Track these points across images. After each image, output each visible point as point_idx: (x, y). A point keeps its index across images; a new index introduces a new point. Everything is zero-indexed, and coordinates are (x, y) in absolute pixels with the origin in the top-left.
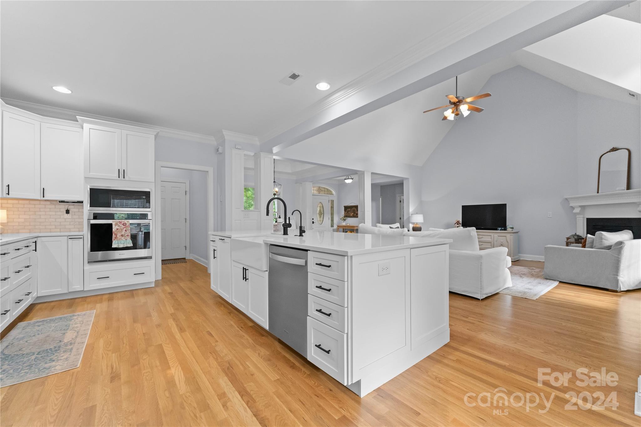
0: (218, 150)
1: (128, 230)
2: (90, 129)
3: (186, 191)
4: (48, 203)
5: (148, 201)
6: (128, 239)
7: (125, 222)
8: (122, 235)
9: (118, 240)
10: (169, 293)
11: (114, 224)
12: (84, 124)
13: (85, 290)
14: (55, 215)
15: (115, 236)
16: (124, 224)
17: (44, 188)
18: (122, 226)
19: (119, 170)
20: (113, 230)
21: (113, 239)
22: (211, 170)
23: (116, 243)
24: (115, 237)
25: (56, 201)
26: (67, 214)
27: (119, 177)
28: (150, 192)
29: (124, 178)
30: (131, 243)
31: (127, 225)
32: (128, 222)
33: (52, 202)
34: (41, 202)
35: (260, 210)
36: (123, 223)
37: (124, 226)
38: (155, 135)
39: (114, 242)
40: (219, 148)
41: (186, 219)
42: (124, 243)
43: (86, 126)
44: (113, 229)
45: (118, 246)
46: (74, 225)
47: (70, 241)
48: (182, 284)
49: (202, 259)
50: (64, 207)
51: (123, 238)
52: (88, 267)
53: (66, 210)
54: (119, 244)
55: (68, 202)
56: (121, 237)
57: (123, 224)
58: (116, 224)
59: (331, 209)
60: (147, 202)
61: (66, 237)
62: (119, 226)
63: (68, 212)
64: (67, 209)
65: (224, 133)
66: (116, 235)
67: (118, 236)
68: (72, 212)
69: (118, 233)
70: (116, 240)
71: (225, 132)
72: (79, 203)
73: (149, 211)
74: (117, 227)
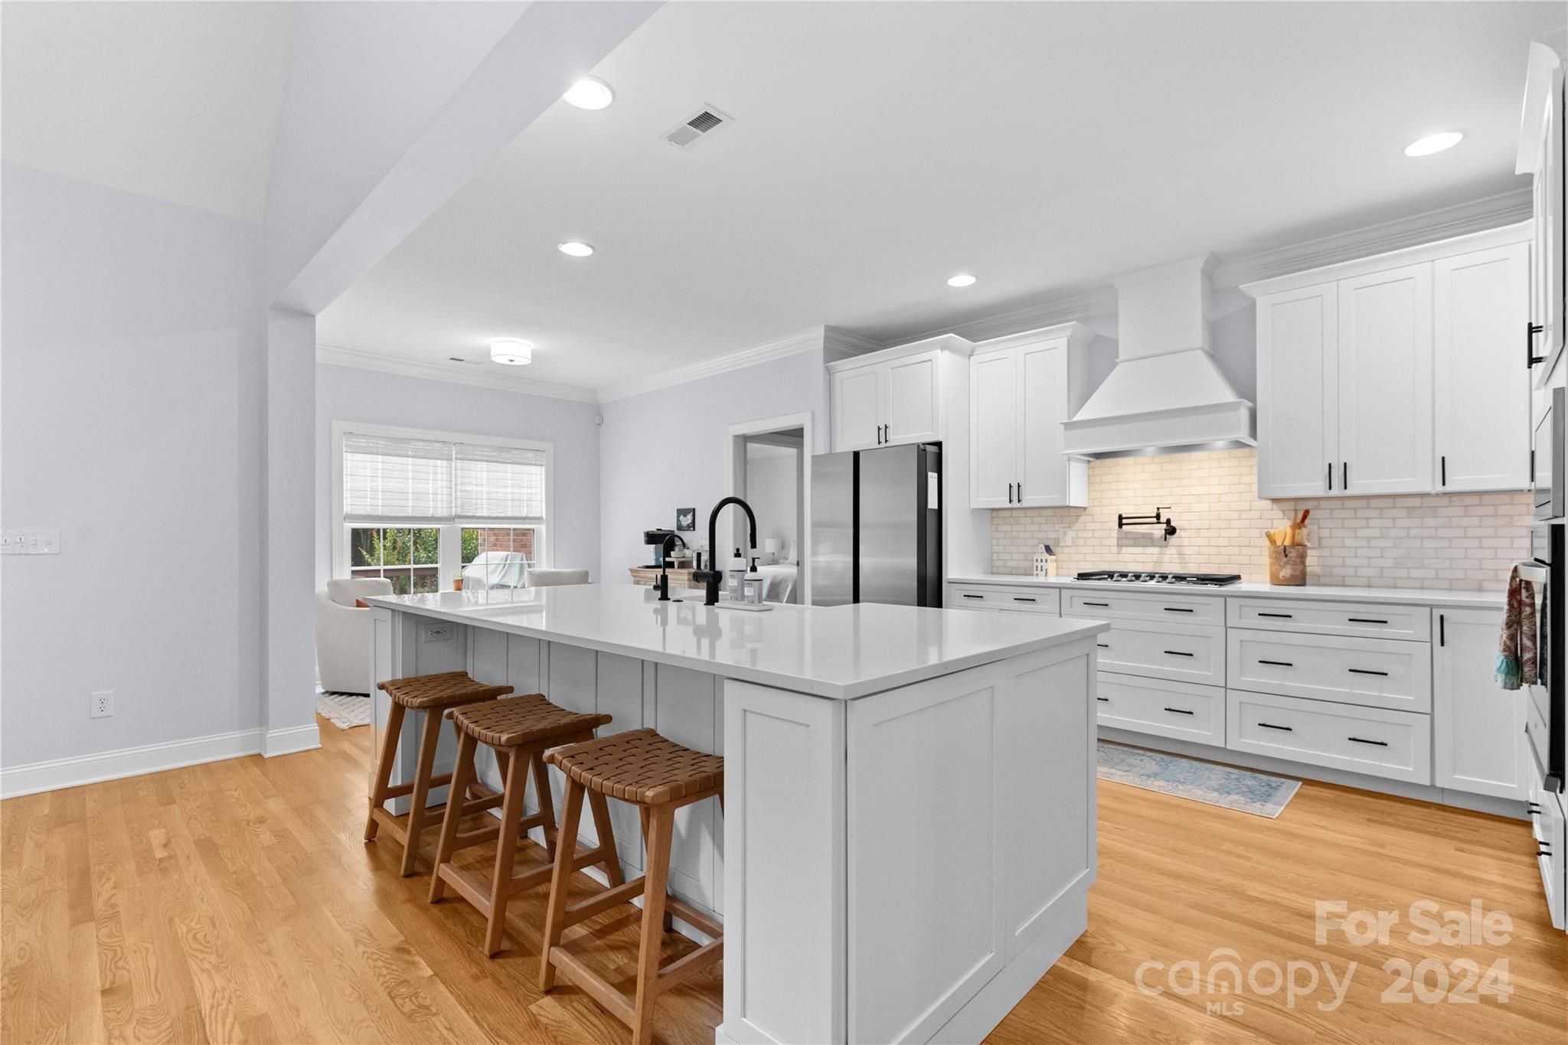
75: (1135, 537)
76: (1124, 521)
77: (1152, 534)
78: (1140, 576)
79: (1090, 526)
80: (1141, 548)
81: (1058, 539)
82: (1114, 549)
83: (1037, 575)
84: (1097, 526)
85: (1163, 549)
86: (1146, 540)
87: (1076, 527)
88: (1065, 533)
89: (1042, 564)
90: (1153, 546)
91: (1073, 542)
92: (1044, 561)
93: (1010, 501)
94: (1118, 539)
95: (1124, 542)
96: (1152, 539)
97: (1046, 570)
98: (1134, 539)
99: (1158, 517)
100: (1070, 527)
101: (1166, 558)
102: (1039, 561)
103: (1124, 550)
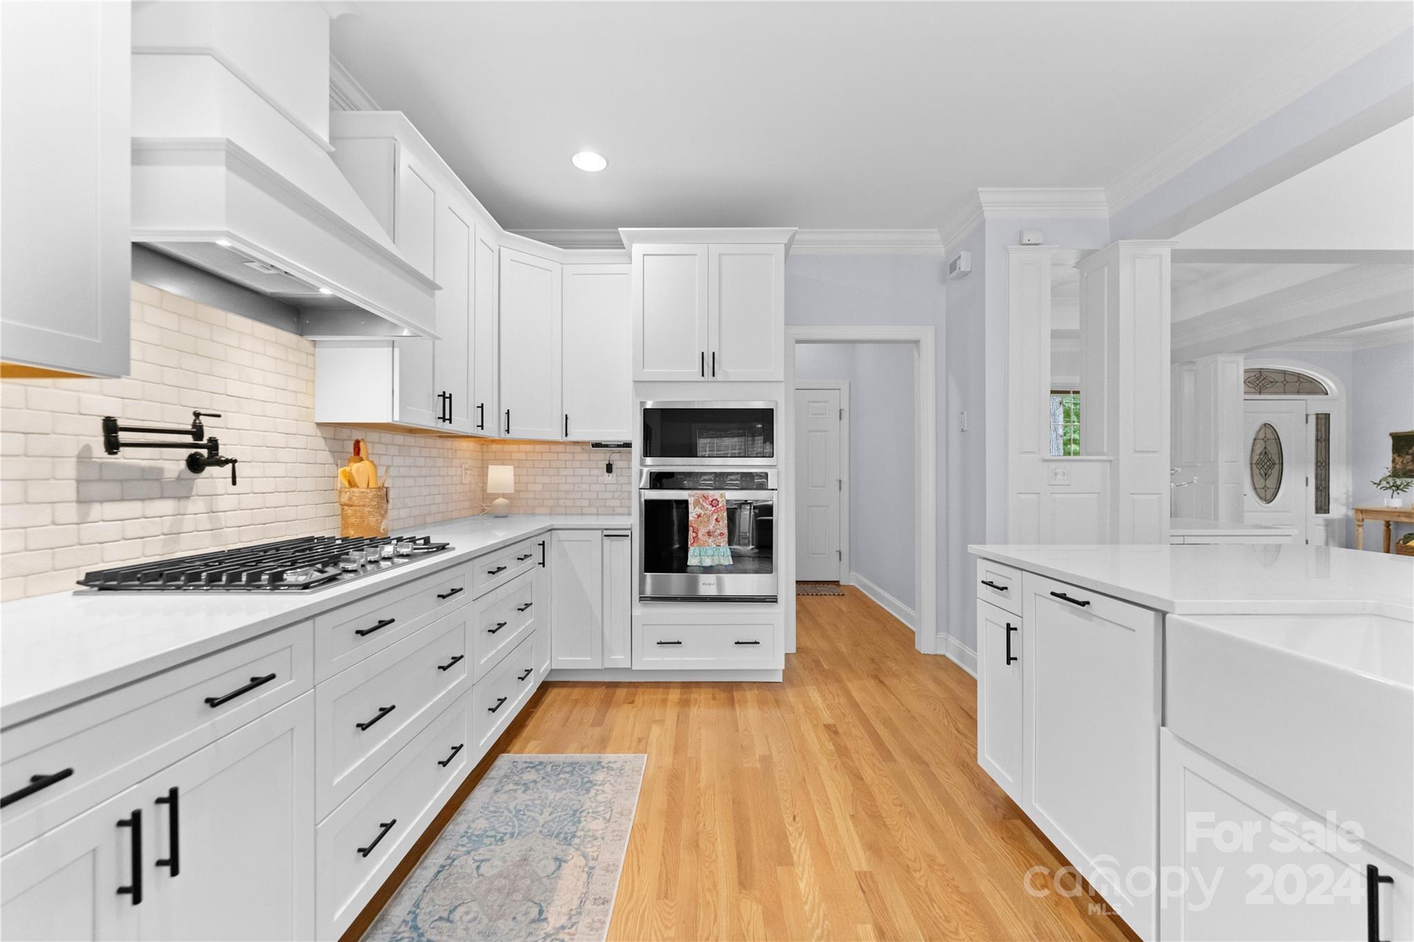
0: (953, 267)
1: (722, 518)
2: (644, 255)
3: (841, 410)
4: (578, 449)
5: (769, 437)
6: (722, 544)
7: (714, 498)
8: (709, 534)
9: (700, 546)
10: (827, 727)
11: (691, 501)
12: (634, 245)
13: (633, 668)
14: (590, 475)
15: (694, 535)
16: (714, 503)
17: (566, 415)
18: (710, 507)
19: (703, 353)
20: (691, 518)
21: (689, 543)
22: (928, 337)
23: (695, 554)
24: (693, 538)
25: (588, 443)
26: (607, 474)
27: (703, 375)
28: (773, 409)
29: (714, 375)
30: (728, 556)
31: (720, 505)
32: (722, 496)
33: (584, 447)
34: (568, 447)
35: (1111, 458)
36: (711, 499)
37: (714, 508)
38: (785, 244)
39: (692, 550)
40: (960, 257)
41: (840, 481)
42: (713, 555)
43: (638, 249)
44: (690, 515)
45: (701, 562)
46: (621, 500)
47: (607, 541)
48: (854, 688)
49: (886, 595)
50: (602, 457)
51: (710, 540)
52: (640, 610)
53: (607, 465)
54: (703, 557)
55: (606, 446)
56: (706, 538)
57: (712, 501)
58: (697, 503)
59: (1317, 446)
60: (765, 442)
61: (600, 531)
62: (702, 507)
63: (609, 468)
64: (608, 463)
65: (983, 198)
66: (696, 532)
67: (700, 535)
68: (617, 468)
69: (701, 527)
70: (695, 544)
71: (986, 196)
72: (626, 447)
73: (770, 466)
74: (698, 510)
77: (166, 469)
80: (139, 504)
82: (71, 510)
85: (183, 502)
86: (144, 485)
94: (85, 481)
95: (95, 490)
96: (163, 480)
98: (121, 481)
99: (196, 431)
101: (188, 523)
103: (96, 510)
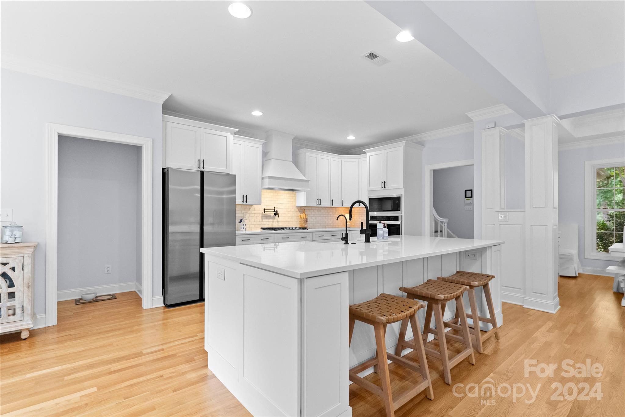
12: (367, 154)
19: (382, 182)
27: (382, 188)
28: (400, 197)
29: (385, 188)
38: (404, 146)
65: (469, 116)
75: (266, 216)
76: (266, 211)
77: (271, 215)
78: (284, 228)
79: (253, 212)
80: (268, 220)
81: (243, 217)
82: (261, 220)
83: (242, 230)
84: (256, 212)
85: (273, 220)
86: (269, 217)
87: (249, 212)
88: (246, 215)
89: (244, 226)
90: (271, 219)
91: (248, 218)
92: (244, 225)
93: (243, 202)
94: (262, 217)
96: (271, 217)
97: (245, 228)
99: (275, 210)
100: (247, 212)
101: (273, 223)
102: (243, 225)
103: (263, 220)
